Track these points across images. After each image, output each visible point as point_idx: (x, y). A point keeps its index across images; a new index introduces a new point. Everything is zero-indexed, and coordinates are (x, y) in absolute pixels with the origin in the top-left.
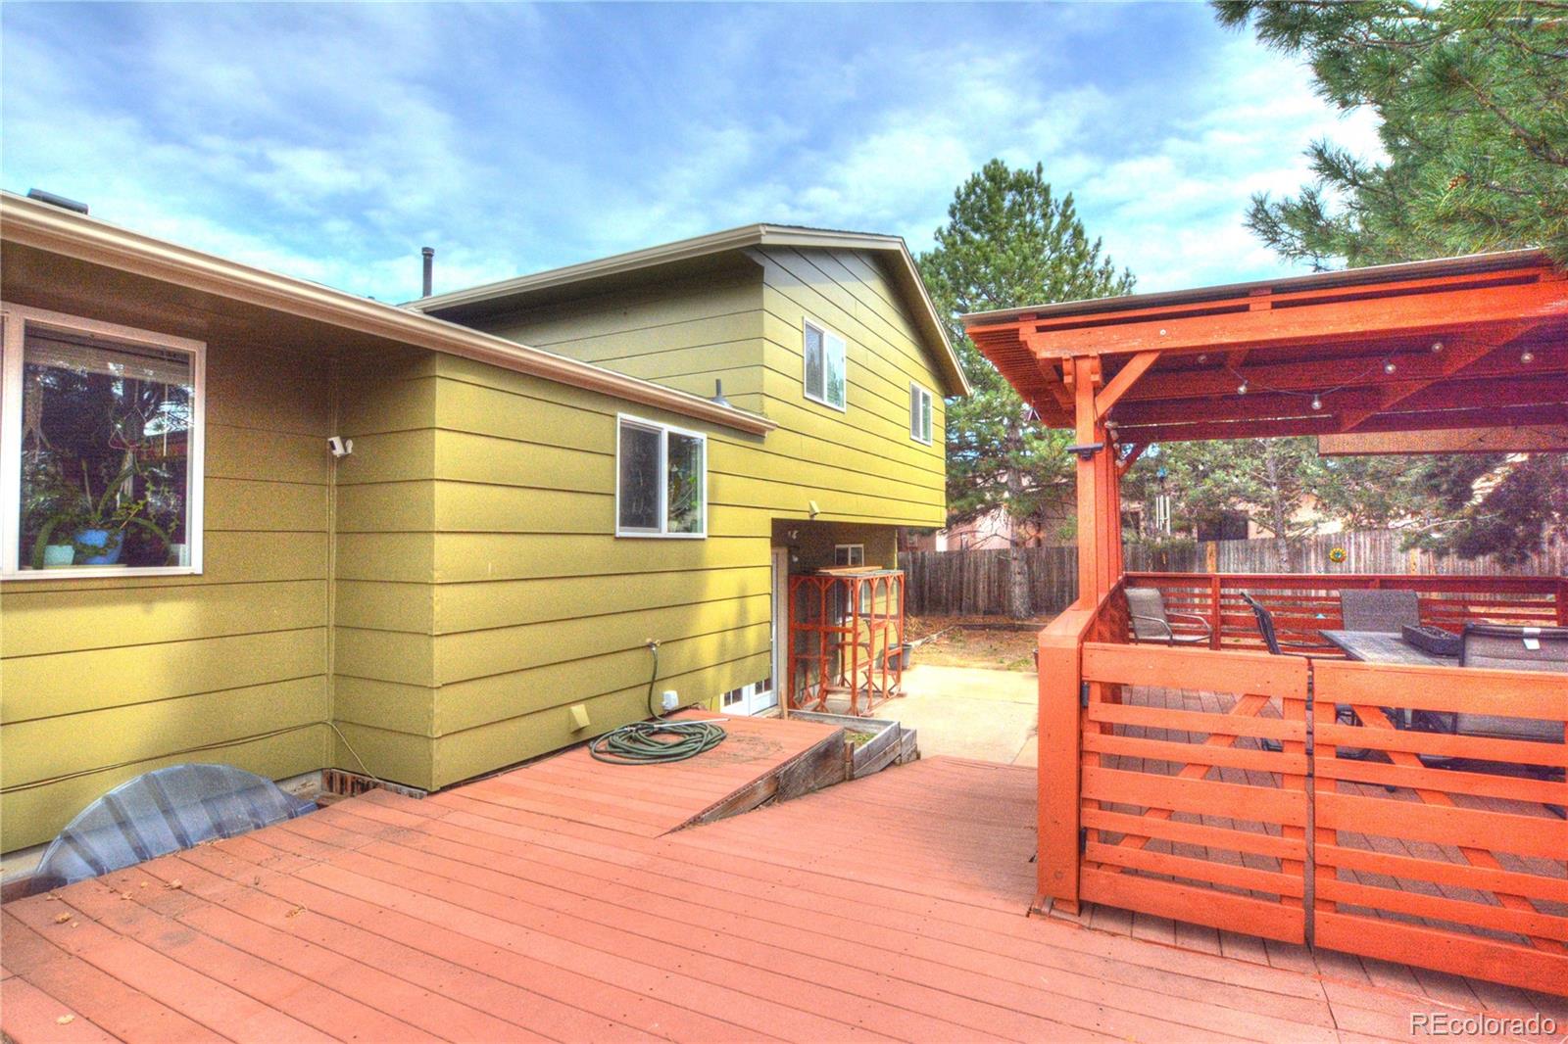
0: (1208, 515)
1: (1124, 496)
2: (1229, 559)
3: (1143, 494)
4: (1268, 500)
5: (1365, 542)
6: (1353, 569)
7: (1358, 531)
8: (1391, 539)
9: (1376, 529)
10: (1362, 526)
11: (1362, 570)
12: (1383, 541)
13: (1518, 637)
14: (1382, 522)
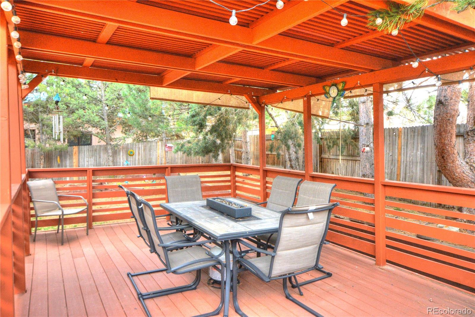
0: (75, 133)
1: (27, 120)
2: (84, 155)
3: (38, 120)
4: (104, 126)
5: (141, 147)
6: (137, 159)
7: (139, 142)
8: (151, 146)
9: (145, 142)
10: (140, 140)
11: (140, 159)
12: (148, 147)
13: (305, 213)
14: (147, 138)
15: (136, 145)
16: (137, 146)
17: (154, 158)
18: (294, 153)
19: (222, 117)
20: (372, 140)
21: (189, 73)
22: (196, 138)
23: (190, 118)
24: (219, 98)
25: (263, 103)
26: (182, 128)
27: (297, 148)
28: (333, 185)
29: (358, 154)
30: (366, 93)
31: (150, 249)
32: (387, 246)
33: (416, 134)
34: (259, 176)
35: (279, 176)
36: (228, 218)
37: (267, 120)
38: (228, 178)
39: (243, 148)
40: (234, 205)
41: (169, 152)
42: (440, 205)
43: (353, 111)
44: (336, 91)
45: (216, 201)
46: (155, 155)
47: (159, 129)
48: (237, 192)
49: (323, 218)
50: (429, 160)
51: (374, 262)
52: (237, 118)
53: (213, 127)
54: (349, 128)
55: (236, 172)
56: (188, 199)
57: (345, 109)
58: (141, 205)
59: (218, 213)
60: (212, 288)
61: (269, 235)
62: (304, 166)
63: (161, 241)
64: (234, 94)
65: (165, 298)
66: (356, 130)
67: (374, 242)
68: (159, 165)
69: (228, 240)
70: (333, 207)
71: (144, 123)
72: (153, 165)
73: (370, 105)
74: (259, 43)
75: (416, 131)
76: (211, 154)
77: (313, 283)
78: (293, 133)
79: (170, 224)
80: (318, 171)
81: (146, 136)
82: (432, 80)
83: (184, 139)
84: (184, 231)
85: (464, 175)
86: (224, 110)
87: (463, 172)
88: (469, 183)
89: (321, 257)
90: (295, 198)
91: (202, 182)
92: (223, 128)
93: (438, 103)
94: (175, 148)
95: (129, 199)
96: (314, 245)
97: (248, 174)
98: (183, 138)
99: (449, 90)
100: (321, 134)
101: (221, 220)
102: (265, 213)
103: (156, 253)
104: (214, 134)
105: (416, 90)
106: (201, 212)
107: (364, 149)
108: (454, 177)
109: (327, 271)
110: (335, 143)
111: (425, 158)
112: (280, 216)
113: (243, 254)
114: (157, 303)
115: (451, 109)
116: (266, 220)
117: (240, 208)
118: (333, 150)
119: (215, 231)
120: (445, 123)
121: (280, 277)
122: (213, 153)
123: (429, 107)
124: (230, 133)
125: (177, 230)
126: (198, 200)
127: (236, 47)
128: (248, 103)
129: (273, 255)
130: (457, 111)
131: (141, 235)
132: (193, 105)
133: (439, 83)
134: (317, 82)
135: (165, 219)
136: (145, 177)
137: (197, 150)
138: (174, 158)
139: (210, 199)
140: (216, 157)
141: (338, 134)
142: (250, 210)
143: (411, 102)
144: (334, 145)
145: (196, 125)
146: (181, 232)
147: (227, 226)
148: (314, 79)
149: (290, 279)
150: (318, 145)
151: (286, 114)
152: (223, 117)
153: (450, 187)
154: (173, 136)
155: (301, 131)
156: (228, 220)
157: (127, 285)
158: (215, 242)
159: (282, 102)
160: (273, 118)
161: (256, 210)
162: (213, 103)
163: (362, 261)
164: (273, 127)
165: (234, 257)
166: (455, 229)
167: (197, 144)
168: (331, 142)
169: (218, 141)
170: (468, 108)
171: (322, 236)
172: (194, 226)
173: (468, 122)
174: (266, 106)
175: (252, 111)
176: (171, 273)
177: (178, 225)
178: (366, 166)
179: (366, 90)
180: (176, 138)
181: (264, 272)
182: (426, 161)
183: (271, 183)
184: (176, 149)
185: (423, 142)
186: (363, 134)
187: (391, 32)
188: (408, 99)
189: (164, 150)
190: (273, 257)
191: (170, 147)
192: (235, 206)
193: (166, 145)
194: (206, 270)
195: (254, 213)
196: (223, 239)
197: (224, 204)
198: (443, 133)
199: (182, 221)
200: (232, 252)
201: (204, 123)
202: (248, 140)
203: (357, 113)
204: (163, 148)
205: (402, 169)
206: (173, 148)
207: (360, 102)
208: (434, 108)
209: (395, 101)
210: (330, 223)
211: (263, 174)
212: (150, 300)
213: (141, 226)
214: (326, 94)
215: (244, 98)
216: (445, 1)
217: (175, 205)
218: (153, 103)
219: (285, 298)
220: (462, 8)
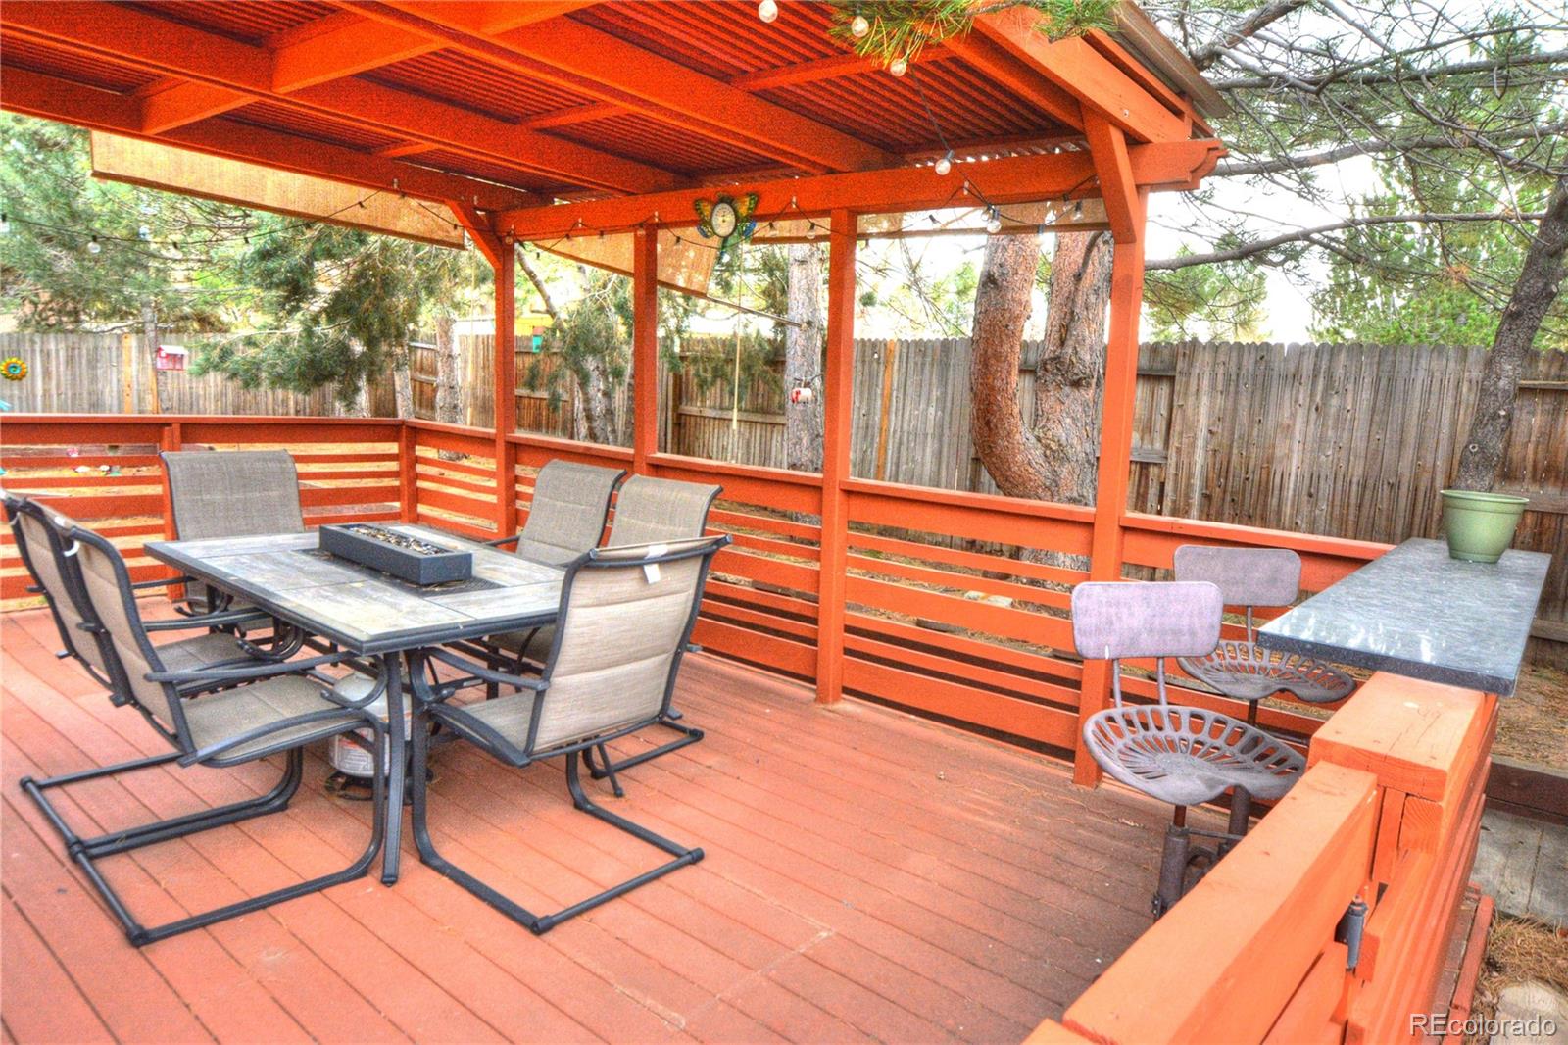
5: (57, 351)
6: (40, 392)
7: (44, 333)
8: (96, 348)
9: (72, 332)
10: (50, 326)
11: (54, 391)
12: (84, 352)
13: (637, 564)
14: (78, 321)
15: (33, 342)
16: (38, 348)
17: (111, 391)
18: (599, 395)
19: (368, 268)
20: (818, 369)
21: (249, 99)
22: (277, 329)
23: (253, 259)
24: (360, 203)
25: (508, 235)
26: (219, 293)
27: (610, 380)
28: (715, 488)
29: (780, 408)
30: (812, 235)
31: (110, 693)
32: (848, 651)
33: (929, 359)
34: (492, 460)
35: (555, 460)
36: (394, 585)
37: (522, 290)
38: (393, 466)
39: (441, 374)
40: (414, 547)
41: (169, 373)
42: (971, 545)
43: (773, 284)
44: (730, 218)
45: (352, 532)
46: (114, 381)
47: (128, 290)
48: (422, 509)
49: (685, 579)
50: (955, 430)
51: (813, 696)
52: (422, 274)
53: (338, 297)
54: (758, 333)
55: (417, 447)
56: (249, 527)
57: (750, 279)
58: (70, 546)
59: (360, 571)
60: (340, 802)
61: (526, 633)
62: (631, 436)
63: (156, 664)
64: (413, 196)
65: (177, 845)
66: (779, 339)
67: (814, 642)
68: (130, 412)
69: (397, 653)
70: (715, 547)
71: (65, 263)
72: (110, 412)
73: (820, 273)
74: (503, 34)
75: (929, 352)
76: (332, 387)
77: (653, 761)
78: (598, 335)
79: (187, 609)
80: (669, 449)
81: (76, 313)
82: (976, 217)
83: (226, 332)
84: (240, 632)
85: (1031, 470)
86: (379, 244)
87: (1029, 463)
88: (1040, 491)
89: (676, 692)
90: (604, 527)
91: (301, 476)
92: (374, 305)
93: (984, 279)
94: (193, 360)
95: (17, 528)
96: (657, 655)
97: (454, 456)
98: (224, 330)
99: (1011, 248)
100: (682, 346)
101: (371, 593)
102: (514, 569)
103: (137, 704)
104: (342, 321)
105: (936, 239)
106: (300, 570)
107: (798, 393)
108: (1009, 473)
109: (689, 726)
110: (720, 374)
111: (946, 424)
112: (562, 578)
113: (445, 692)
114: (144, 864)
115: (1014, 300)
116: (517, 590)
117: (434, 555)
118: (713, 394)
119: (354, 625)
120: (997, 334)
121: (558, 751)
122: (340, 382)
123: (961, 293)
124: (399, 320)
125: (213, 629)
126: (286, 531)
127: (425, 34)
128: (459, 230)
129: (540, 687)
130: (1026, 305)
131: (72, 651)
132: (266, 215)
133: (994, 226)
134: (678, 186)
135: (164, 598)
136: (75, 455)
137: (279, 369)
138: (191, 394)
139: (334, 528)
140: (348, 395)
141: (729, 346)
142: (467, 559)
143: (921, 273)
144: (715, 378)
145: (278, 286)
146: (226, 636)
147: (393, 611)
148: (667, 178)
149: (587, 752)
150: (671, 374)
151: (579, 275)
152: (375, 267)
153: (998, 499)
154: (185, 318)
155: (622, 331)
156: (395, 591)
157: (23, 819)
158: (350, 660)
159: (568, 237)
160: (537, 285)
161: (487, 562)
162: (340, 216)
163: (779, 694)
164: (538, 312)
165: (417, 703)
166: (1003, 602)
167: (280, 350)
168: (709, 368)
169: (358, 347)
170: (1050, 302)
171: (682, 630)
172: (276, 611)
173: (1047, 336)
174: (517, 245)
175: (473, 257)
176: (197, 767)
177: (216, 613)
178: (800, 439)
179: (813, 226)
180: (196, 326)
181: (511, 740)
182: (946, 432)
183: (531, 483)
184: (202, 362)
185: (943, 382)
186: (795, 352)
187: (889, 64)
188: (914, 263)
189: (150, 366)
190: (540, 695)
191: (175, 355)
192: (419, 549)
193: (160, 349)
194: (320, 749)
195: (479, 569)
196: (379, 648)
197: (380, 541)
198: (992, 361)
199: (230, 599)
200: (408, 689)
201: (307, 281)
202: (456, 349)
203: (784, 292)
204: (148, 357)
205: (890, 452)
206: (186, 360)
207: (791, 259)
208: (973, 294)
209: (881, 267)
210: (704, 597)
211: (507, 454)
212: (116, 857)
213: (72, 617)
214: (703, 223)
215: (445, 211)
216: (1024, 3)
217: (205, 548)
218: (105, 194)
219: (572, 808)
220: (1060, 31)
